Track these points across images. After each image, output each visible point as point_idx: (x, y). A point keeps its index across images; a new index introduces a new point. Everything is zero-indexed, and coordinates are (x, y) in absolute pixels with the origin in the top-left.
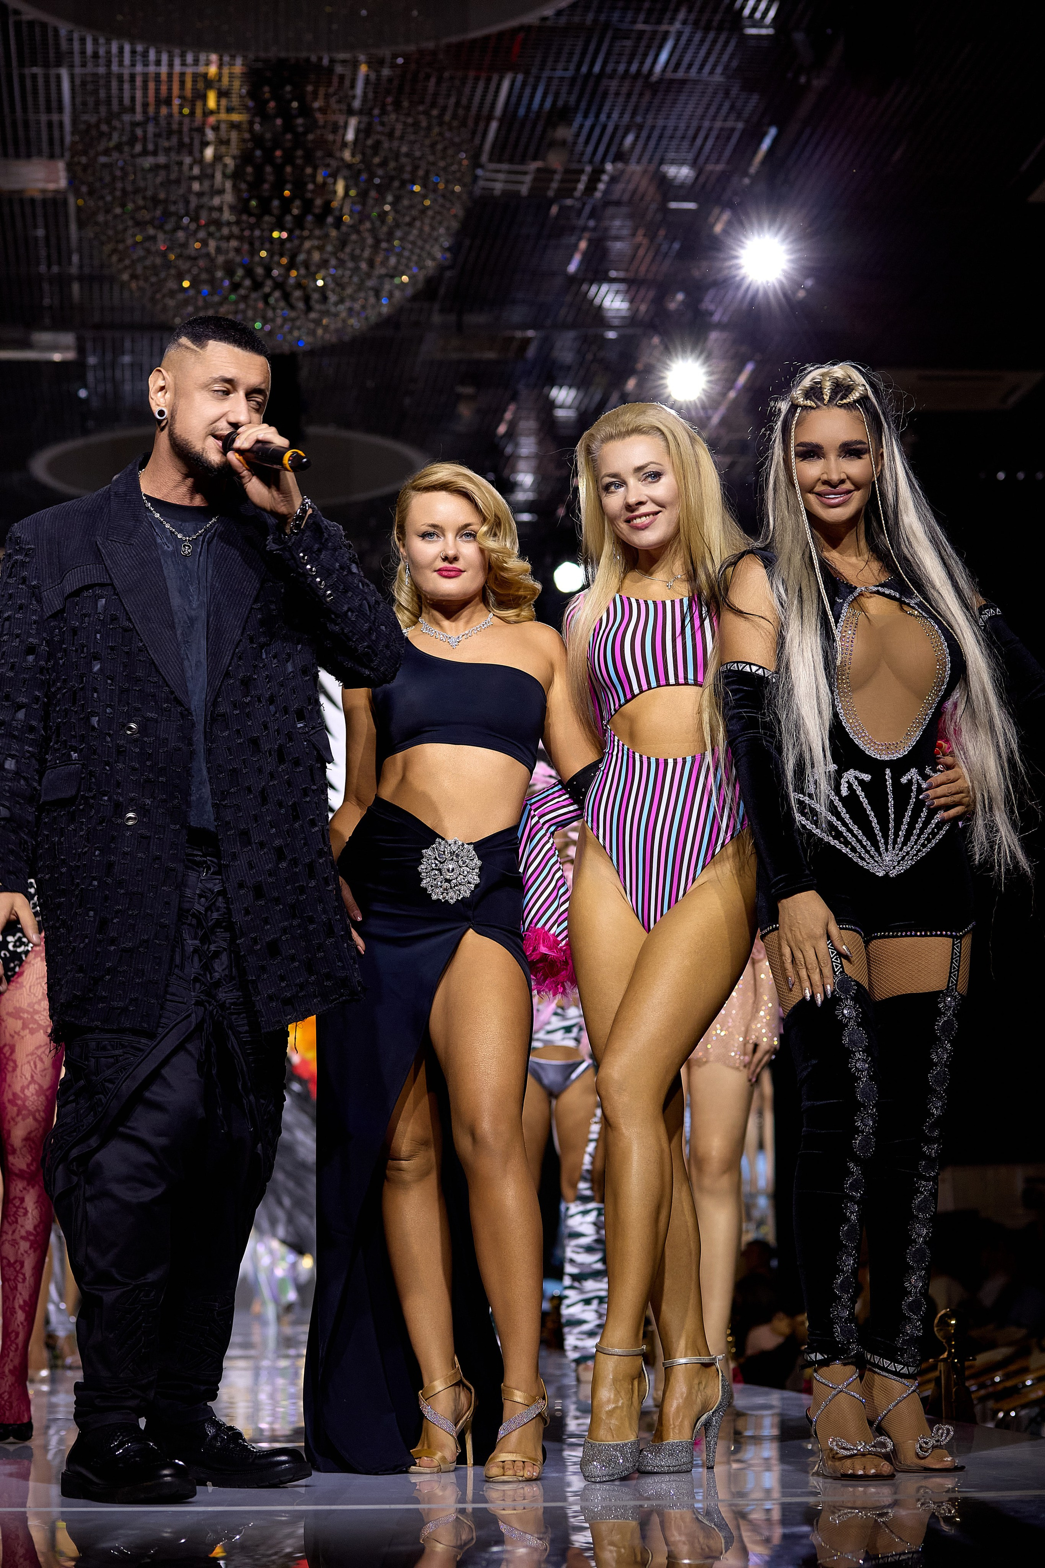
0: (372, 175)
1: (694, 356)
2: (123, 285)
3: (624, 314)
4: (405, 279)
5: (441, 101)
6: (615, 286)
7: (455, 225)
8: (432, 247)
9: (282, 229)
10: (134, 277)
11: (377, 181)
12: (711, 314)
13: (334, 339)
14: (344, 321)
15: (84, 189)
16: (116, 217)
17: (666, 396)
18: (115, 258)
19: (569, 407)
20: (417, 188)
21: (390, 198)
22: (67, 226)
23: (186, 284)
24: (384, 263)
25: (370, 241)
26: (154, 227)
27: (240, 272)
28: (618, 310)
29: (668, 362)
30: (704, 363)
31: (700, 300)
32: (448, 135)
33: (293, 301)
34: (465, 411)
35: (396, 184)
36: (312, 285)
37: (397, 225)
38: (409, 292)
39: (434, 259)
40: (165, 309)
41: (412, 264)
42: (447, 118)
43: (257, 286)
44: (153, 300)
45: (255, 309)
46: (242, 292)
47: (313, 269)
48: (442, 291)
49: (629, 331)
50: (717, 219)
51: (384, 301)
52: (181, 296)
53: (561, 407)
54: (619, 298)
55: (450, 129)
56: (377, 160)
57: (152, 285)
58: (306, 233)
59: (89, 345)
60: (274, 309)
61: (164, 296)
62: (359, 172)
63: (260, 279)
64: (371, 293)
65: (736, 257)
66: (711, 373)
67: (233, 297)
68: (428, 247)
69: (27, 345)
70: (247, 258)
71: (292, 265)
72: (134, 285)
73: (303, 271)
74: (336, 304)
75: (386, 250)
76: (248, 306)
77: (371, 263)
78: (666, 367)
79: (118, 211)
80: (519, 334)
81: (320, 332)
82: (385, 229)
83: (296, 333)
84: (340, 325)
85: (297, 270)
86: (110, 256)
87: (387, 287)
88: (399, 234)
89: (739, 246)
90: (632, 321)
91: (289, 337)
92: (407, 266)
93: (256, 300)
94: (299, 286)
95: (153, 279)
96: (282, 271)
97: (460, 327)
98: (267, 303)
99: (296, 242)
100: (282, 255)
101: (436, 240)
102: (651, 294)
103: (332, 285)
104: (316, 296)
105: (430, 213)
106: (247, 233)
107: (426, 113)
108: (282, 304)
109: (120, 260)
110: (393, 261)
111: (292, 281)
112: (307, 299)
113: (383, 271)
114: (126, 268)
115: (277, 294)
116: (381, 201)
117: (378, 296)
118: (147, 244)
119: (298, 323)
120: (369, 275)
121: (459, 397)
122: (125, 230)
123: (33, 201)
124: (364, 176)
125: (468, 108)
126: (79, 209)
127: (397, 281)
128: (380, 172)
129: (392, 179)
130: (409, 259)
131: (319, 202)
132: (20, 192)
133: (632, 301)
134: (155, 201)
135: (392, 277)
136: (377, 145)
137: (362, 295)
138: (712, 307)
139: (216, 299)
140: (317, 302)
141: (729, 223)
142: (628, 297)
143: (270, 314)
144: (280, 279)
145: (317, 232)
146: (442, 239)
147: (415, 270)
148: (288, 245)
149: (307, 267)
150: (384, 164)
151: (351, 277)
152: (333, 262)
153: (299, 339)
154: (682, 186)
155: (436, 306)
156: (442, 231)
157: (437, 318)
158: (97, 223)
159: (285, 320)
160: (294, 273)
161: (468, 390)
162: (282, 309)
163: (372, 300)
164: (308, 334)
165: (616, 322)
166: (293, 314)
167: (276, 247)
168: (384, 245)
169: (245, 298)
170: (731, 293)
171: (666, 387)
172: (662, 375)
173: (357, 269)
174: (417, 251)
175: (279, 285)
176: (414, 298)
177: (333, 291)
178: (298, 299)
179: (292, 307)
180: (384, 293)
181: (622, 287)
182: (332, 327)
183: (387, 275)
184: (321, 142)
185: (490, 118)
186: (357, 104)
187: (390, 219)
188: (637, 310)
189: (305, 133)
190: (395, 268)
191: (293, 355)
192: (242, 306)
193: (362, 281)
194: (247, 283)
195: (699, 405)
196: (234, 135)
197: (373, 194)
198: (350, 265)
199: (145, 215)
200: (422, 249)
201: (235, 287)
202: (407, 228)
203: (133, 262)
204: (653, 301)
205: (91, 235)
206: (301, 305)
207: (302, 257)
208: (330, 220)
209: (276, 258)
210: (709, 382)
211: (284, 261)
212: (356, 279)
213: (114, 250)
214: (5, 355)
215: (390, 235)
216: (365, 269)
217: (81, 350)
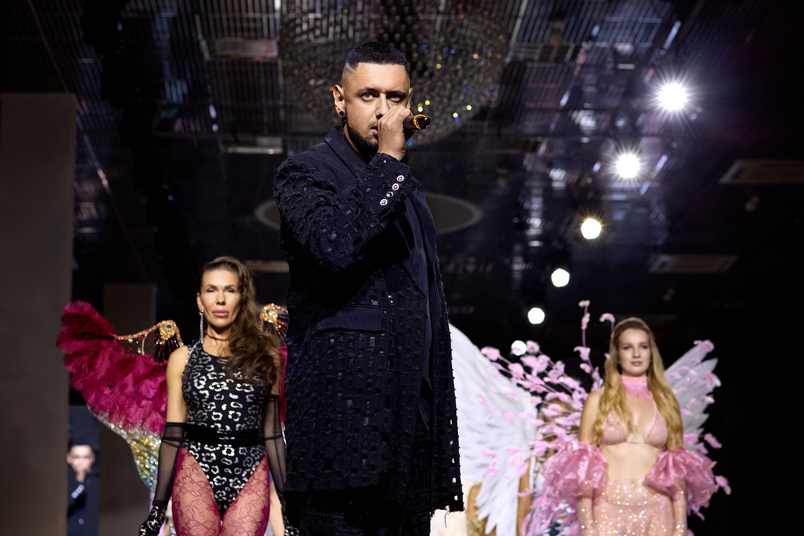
0: (450, 48)
1: (632, 151)
2: (309, 110)
3: (592, 128)
4: (469, 108)
5: (489, 7)
6: (588, 112)
7: (497, 77)
8: (484, 89)
10: (315, 105)
11: (453, 52)
12: (642, 128)
13: (428, 142)
14: (434, 131)
15: (287, 56)
16: (305, 71)
17: (616, 175)
18: (304, 95)
19: (561, 181)
20: (476, 56)
21: (460, 61)
22: (277, 77)
24: (457, 98)
25: (449, 86)
28: (589, 126)
29: (618, 156)
30: (638, 155)
31: (636, 121)
32: (493, 26)
34: (501, 182)
35: (464, 53)
37: (464, 77)
38: (471, 115)
39: (485, 96)
41: (473, 99)
42: (493, 15)
44: (326, 119)
47: (416, 101)
48: (489, 113)
49: (595, 138)
50: (646, 74)
53: (556, 181)
54: (590, 119)
55: (495, 22)
56: (453, 40)
57: (326, 111)
59: (289, 145)
61: (332, 117)
62: (443, 47)
64: (449, 115)
65: (657, 96)
66: (642, 162)
68: (481, 89)
69: (254, 144)
72: (316, 110)
75: (458, 91)
77: (450, 99)
78: (616, 158)
79: (306, 68)
80: (533, 139)
81: (420, 137)
82: (457, 79)
84: (431, 133)
86: (301, 94)
88: (465, 82)
89: (658, 89)
90: (597, 132)
92: (470, 100)
95: (327, 108)
97: (499, 135)
101: (487, 85)
102: (609, 116)
105: (483, 70)
107: (482, 13)
109: (307, 96)
110: (462, 97)
113: (456, 103)
114: (310, 101)
116: (455, 63)
118: (322, 88)
120: (448, 105)
121: (498, 175)
122: (310, 79)
123: (258, 63)
124: (445, 50)
125: (505, 11)
126: (284, 68)
127: (463, 108)
128: (455, 46)
129: (461, 51)
130: (471, 96)
131: (420, 64)
132: (251, 58)
133: (597, 121)
134: (327, 63)
135: (461, 106)
136: (453, 32)
137: (444, 116)
138: (642, 124)
141: (653, 77)
142: (595, 119)
145: (419, 81)
147: (474, 102)
150: (457, 43)
151: (438, 106)
154: (626, 56)
155: (486, 123)
156: (490, 80)
157: (486, 130)
158: (294, 75)
161: (504, 171)
165: (588, 133)
168: (457, 88)
170: (654, 117)
171: (616, 170)
172: (614, 163)
173: (441, 102)
174: (476, 92)
176: (475, 118)
181: (592, 112)
182: (428, 134)
183: (458, 105)
184: (421, 30)
185: (517, 17)
186: (442, 8)
187: (460, 74)
188: (600, 126)
189: (412, 24)
190: (463, 101)
193: (444, 109)
195: (635, 179)
196: (372, 25)
197: (451, 59)
198: (438, 99)
199: (321, 71)
200: (478, 90)
202: (470, 79)
203: (315, 98)
204: (609, 121)
205: (291, 82)
208: (426, 74)
210: (642, 166)
212: (440, 107)
213: (304, 91)
214: (242, 150)
215: (460, 83)
216: (445, 100)
217: (285, 147)
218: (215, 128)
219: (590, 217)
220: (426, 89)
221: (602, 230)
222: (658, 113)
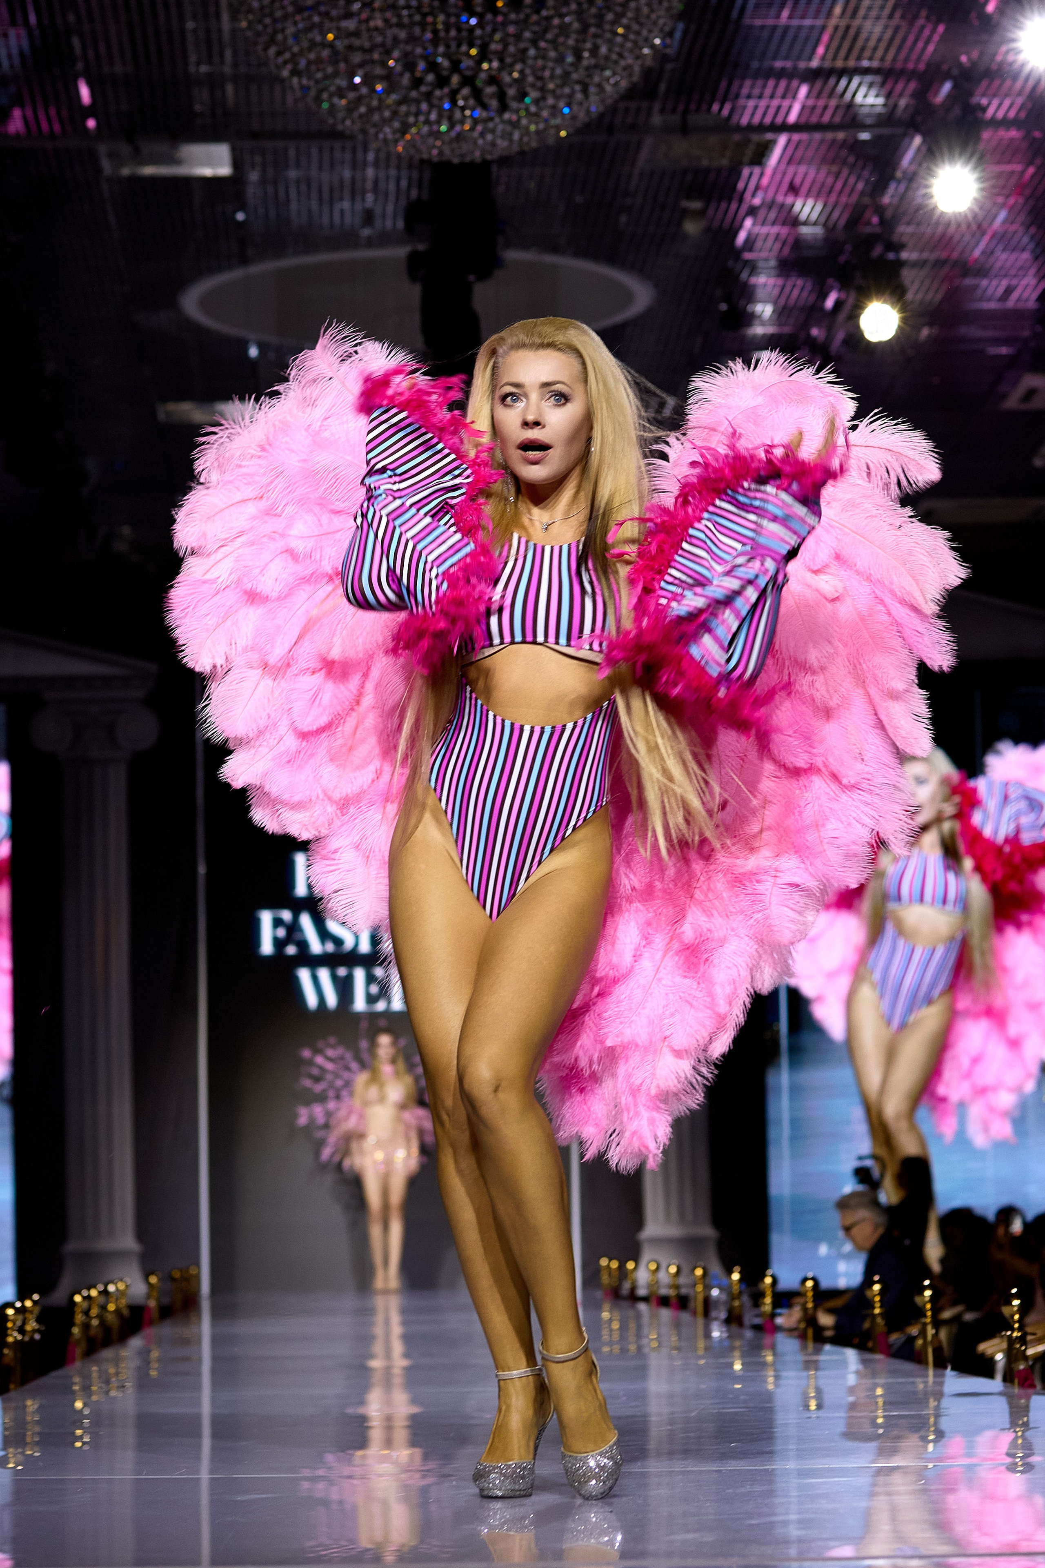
1: (962, 160)
2: (282, 81)
3: (879, 110)
6: (869, 78)
7: (678, 7)
8: (650, 31)
9: (472, 14)
10: (295, 72)
12: (984, 109)
13: (534, 144)
14: (546, 121)
17: (931, 207)
18: (272, 51)
19: (815, 224)
22: (218, 16)
23: (357, 80)
24: (594, 51)
25: (575, 26)
26: (320, 14)
27: (421, 65)
28: (873, 106)
29: (934, 168)
30: (975, 168)
31: (971, 94)
33: (486, 100)
34: (691, 227)
36: (507, 79)
39: (653, 46)
40: (333, 110)
41: (626, 54)
43: (442, 81)
44: (318, 99)
45: (441, 110)
46: (423, 89)
47: (509, 60)
48: (662, 87)
49: (885, 131)
51: (593, 98)
52: (352, 95)
53: (805, 223)
54: (873, 92)
57: (317, 82)
58: (500, 18)
59: (247, 158)
60: (463, 109)
61: (331, 95)
63: (445, 73)
64: (578, 88)
65: (1010, 40)
66: (981, 180)
67: (414, 94)
68: (645, 33)
69: (172, 158)
70: (431, 49)
71: (484, 56)
72: (295, 80)
73: (495, 64)
74: (536, 102)
75: (596, 36)
76: (431, 106)
77: (578, 52)
78: (930, 173)
80: (755, 137)
81: (516, 136)
82: (594, 10)
83: (489, 137)
84: (541, 126)
85: (490, 61)
86: (266, 49)
87: (596, 79)
88: (610, 17)
89: (1014, 26)
90: (887, 119)
91: (480, 142)
92: (621, 55)
93: (441, 99)
94: (493, 80)
95: (319, 75)
96: (471, 63)
97: (685, 128)
98: (454, 102)
99: (488, 29)
100: (471, 46)
101: (655, 23)
102: (912, 86)
103: (530, 79)
104: (511, 92)
106: (430, 19)
108: (472, 102)
109: (279, 53)
110: (603, 50)
111: (483, 76)
112: (501, 96)
113: (593, 61)
114: (285, 62)
115: (466, 91)
117: (585, 91)
118: (310, 36)
119: (491, 125)
120: (575, 67)
121: (685, 213)
122: (286, 17)
127: (608, 73)
130: (622, 46)
133: (888, 96)
135: (603, 69)
137: (567, 90)
138: (984, 101)
139: (394, 97)
140: (514, 98)
142: (884, 91)
143: (458, 115)
144: (469, 73)
145: (513, 16)
146: (661, 22)
148: (478, 32)
149: (501, 60)
151: (553, 69)
152: (532, 52)
153: (493, 144)
155: (657, 106)
156: (662, 13)
157: (657, 119)
159: (475, 122)
160: (485, 66)
161: (696, 205)
162: (473, 110)
163: (579, 96)
164: (503, 137)
165: (869, 121)
166: (485, 114)
167: (464, 34)
168: (593, 30)
169: (428, 96)
170: (1008, 83)
171: (932, 197)
172: (927, 183)
173: (560, 60)
174: (632, 37)
175: (468, 81)
176: (631, 94)
177: (533, 86)
178: (491, 96)
179: (485, 107)
180: (592, 90)
181: (878, 79)
182: (533, 128)
183: (596, 66)
188: (895, 106)
190: (607, 58)
191: (486, 165)
192: (424, 106)
193: (566, 75)
194: (430, 78)
195: (970, 217)
198: (552, 54)
200: (638, 33)
201: (417, 83)
202: (619, 9)
203: (294, 55)
204: (914, 95)
205: (244, 24)
206: (494, 103)
207: (493, 47)
209: (464, 48)
210: (982, 189)
211: (474, 52)
212: (559, 71)
213: (272, 41)
214: (149, 170)
215: (600, 17)
216: (570, 59)
217: (237, 163)
218: (91, 123)
219: (878, 299)
220: (527, 35)
221: (902, 325)
222: (1015, 77)
